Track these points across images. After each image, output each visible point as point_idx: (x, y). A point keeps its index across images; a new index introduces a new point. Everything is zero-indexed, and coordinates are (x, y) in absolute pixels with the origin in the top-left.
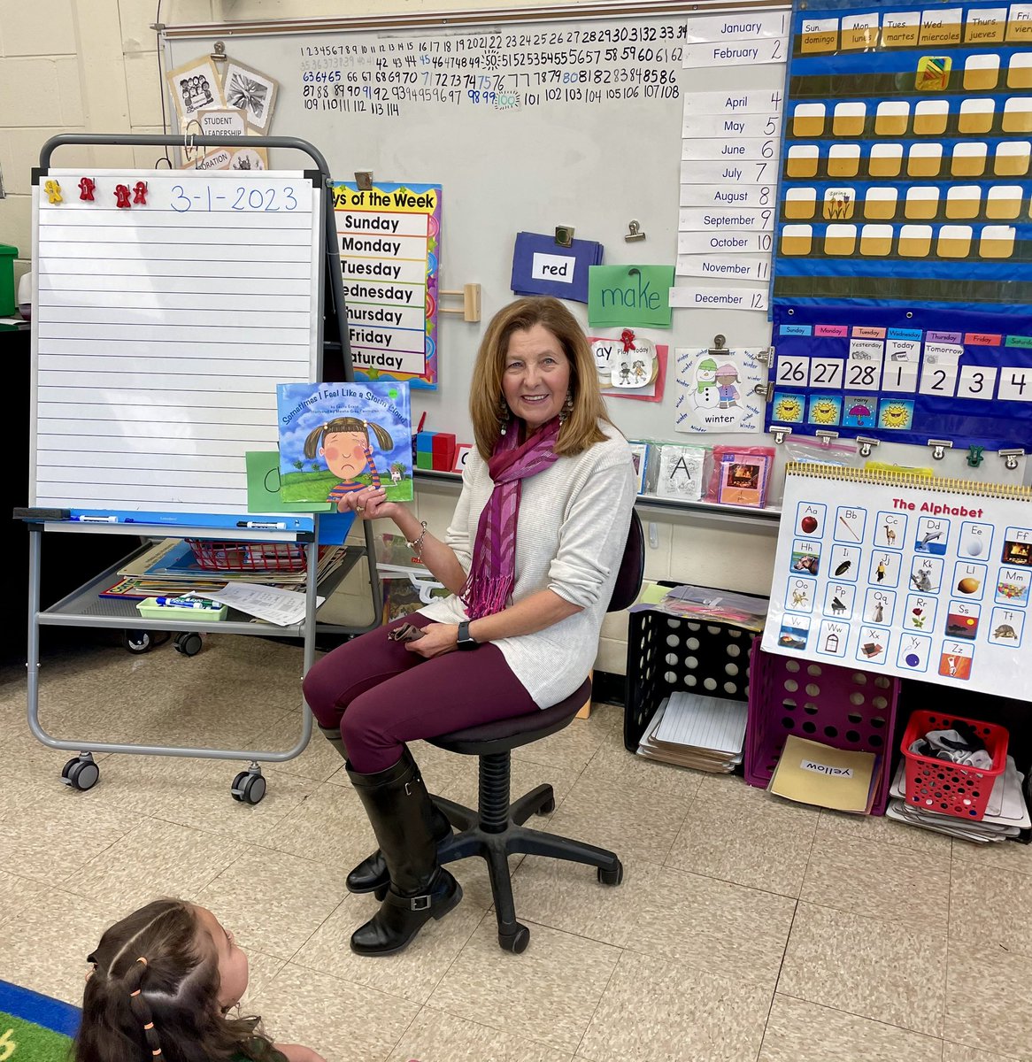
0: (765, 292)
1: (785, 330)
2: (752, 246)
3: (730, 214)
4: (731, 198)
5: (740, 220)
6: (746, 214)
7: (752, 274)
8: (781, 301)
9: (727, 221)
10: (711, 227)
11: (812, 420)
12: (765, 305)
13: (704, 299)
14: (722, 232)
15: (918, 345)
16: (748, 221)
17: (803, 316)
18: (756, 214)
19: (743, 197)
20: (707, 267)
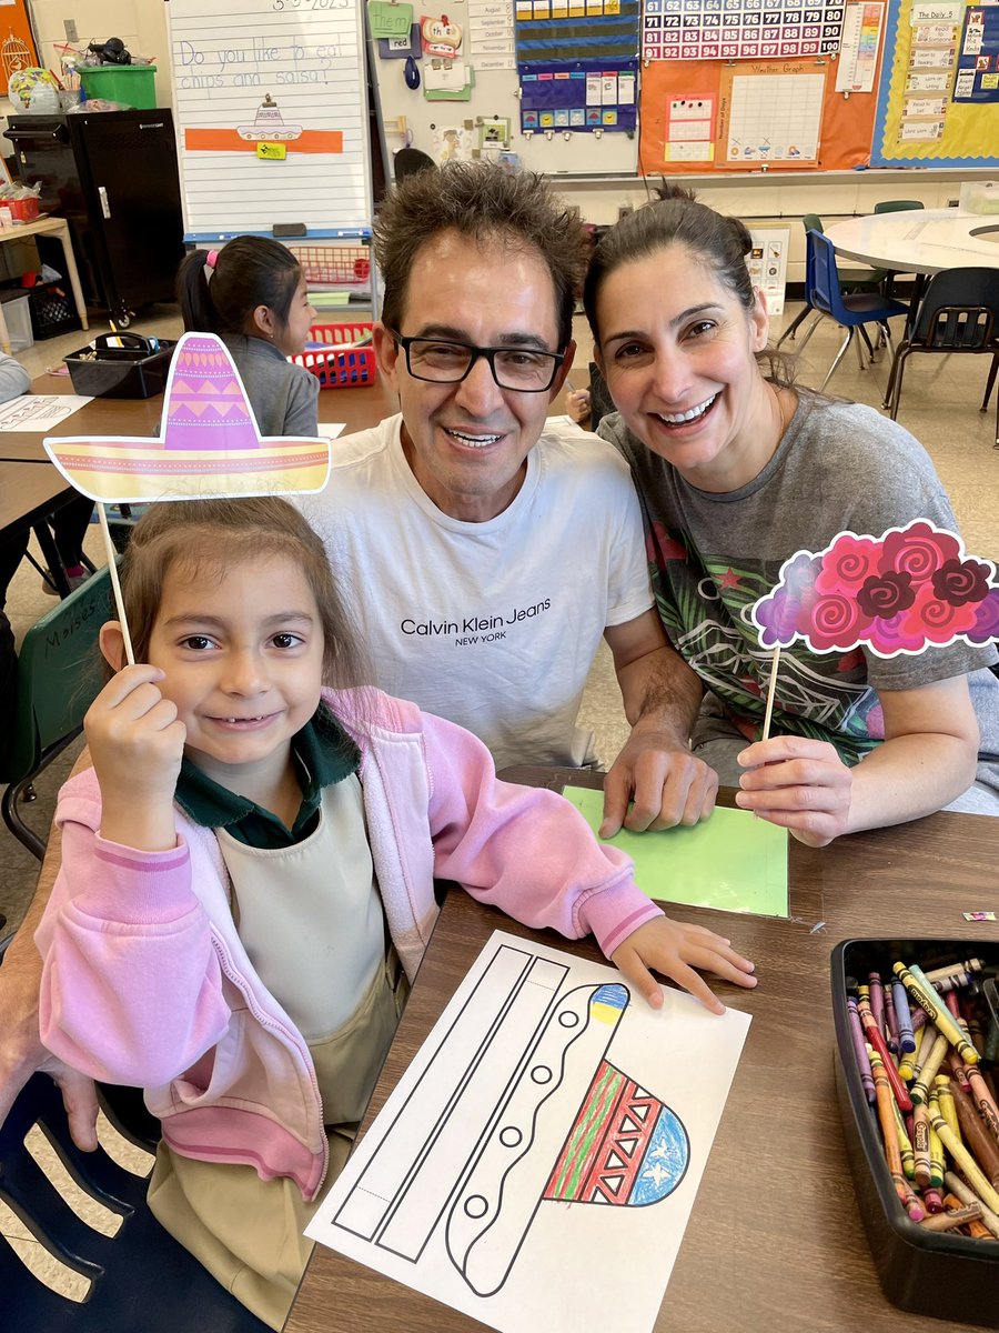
0: (513, 59)
1: (525, 78)
2: (505, 35)
3: (493, 19)
4: (493, 11)
5: (498, 22)
6: (501, 19)
7: (507, 50)
8: (521, 63)
9: (493, 23)
10: (485, 27)
11: (542, 125)
12: (514, 66)
13: (486, 65)
14: (491, 29)
15: (615, 78)
16: (502, 22)
17: (533, 70)
18: (505, 18)
19: (498, 10)
20: (485, 48)
